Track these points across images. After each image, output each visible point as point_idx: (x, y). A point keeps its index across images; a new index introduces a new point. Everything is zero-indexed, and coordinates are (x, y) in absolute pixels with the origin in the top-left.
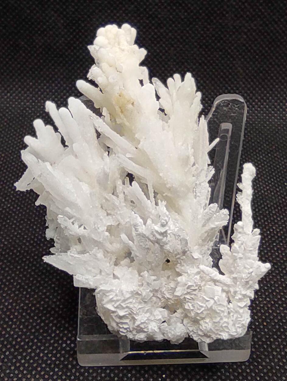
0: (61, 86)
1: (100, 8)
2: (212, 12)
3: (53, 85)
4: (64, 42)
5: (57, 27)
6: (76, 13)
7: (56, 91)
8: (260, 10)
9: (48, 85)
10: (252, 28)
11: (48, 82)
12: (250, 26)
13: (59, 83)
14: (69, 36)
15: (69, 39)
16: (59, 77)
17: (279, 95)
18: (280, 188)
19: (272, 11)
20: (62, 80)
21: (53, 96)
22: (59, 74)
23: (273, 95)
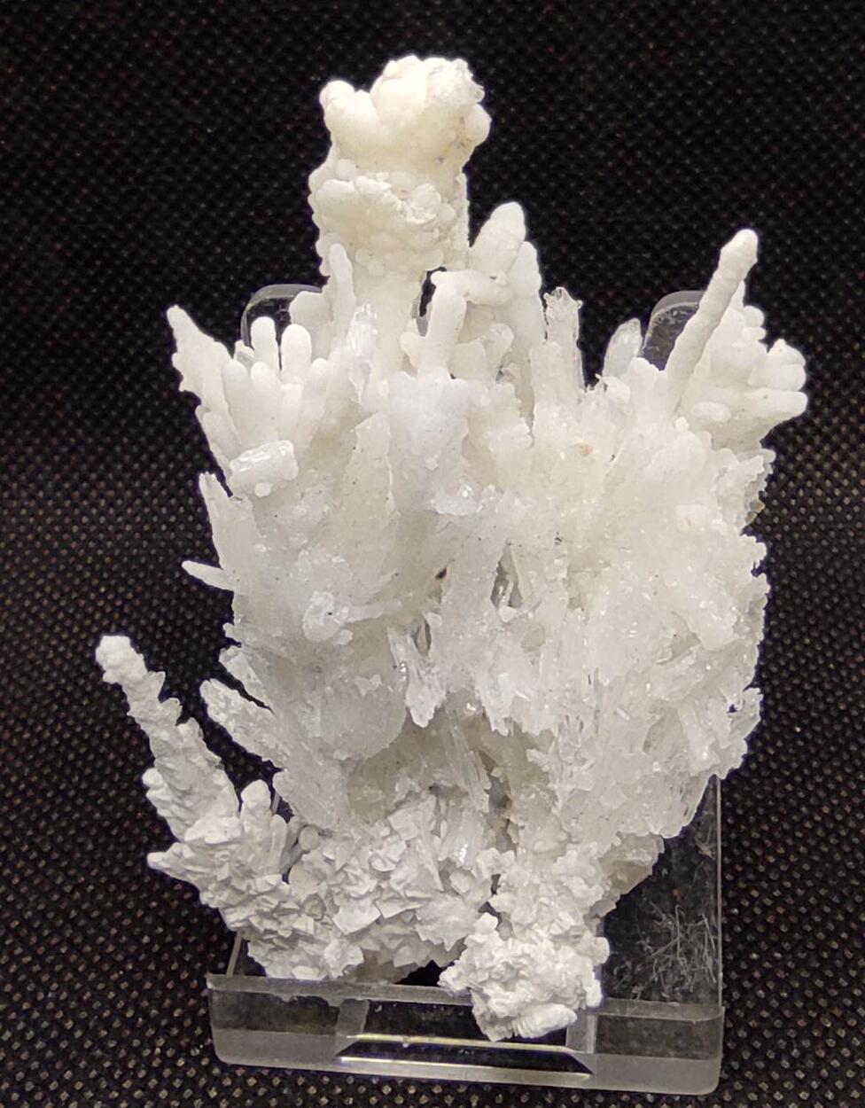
0: (80, 442)
1: (173, 197)
2: (533, 185)
3: (55, 441)
4: (72, 310)
5: (42, 264)
6: (100, 218)
7: (65, 460)
8: (687, 171)
9: (37, 441)
10: (667, 229)
11: (36, 433)
12: (659, 221)
13: (72, 433)
14: (86, 290)
15: (87, 299)
16: (68, 415)
18: (779, 744)
19: (725, 171)
20: (79, 424)
21: (58, 476)
22: (68, 406)
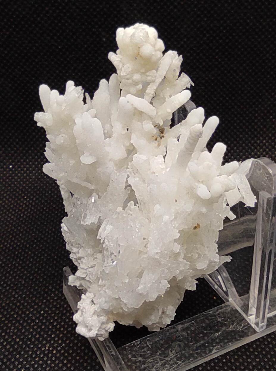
17: (244, 145)
23: (238, 145)
